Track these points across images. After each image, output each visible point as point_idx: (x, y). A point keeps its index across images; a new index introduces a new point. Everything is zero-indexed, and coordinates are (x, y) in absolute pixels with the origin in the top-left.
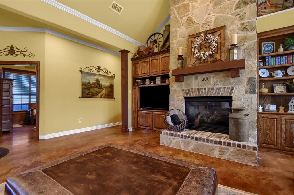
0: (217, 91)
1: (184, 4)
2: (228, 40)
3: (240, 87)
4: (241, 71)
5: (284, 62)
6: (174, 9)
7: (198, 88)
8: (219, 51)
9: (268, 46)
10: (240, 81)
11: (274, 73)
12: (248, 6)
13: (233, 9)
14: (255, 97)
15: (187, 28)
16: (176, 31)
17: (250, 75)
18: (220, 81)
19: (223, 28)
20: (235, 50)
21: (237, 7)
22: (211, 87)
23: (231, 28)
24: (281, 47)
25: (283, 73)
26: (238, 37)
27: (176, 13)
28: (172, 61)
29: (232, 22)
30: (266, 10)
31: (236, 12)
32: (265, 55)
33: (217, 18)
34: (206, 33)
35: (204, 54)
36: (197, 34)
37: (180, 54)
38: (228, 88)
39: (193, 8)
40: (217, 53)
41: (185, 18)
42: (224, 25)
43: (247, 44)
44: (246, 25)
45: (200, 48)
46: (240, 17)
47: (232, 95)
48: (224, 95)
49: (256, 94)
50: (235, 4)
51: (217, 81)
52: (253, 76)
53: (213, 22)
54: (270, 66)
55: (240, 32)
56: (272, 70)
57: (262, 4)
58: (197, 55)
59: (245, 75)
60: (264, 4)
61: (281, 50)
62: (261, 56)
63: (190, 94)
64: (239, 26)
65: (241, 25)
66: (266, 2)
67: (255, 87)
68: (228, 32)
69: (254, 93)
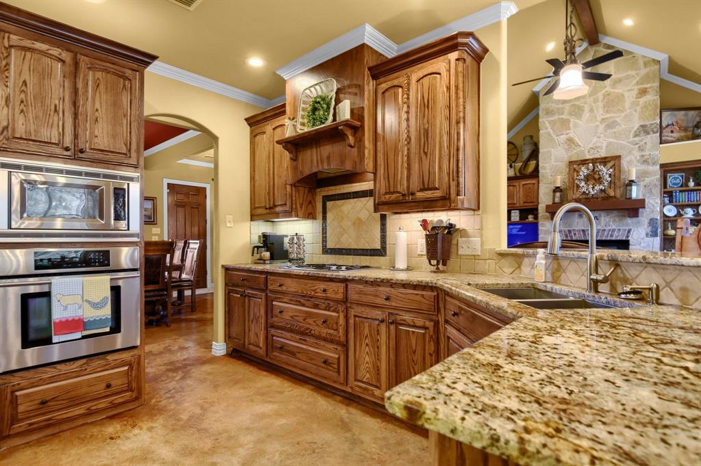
0: (610, 233)
1: (562, 119)
2: (625, 172)
3: (639, 229)
4: (640, 210)
5: (695, 197)
6: (546, 122)
7: (583, 228)
8: (612, 185)
9: (675, 178)
10: (639, 222)
11: (683, 210)
12: (649, 136)
13: (631, 136)
14: (657, 241)
15: (567, 150)
16: (549, 152)
17: (652, 216)
18: (614, 221)
19: (618, 158)
20: (633, 187)
21: (636, 135)
22: (602, 228)
23: (628, 158)
24: (691, 180)
25: (694, 211)
26: (636, 170)
27: (549, 128)
28: (543, 192)
29: (630, 152)
30: (673, 134)
31: (635, 141)
32: (671, 189)
33: (610, 144)
34: (594, 161)
35: (593, 188)
36: (582, 161)
37: (558, 185)
38: (625, 230)
39: (576, 126)
40: (610, 188)
41: (564, 137)
42: (618, 154)
43: (647, 180)
44: (646, 157)
45: (587, 179)
46: (639, 147)
47: (629, 238)
48: (619, 238)
49: (659, 238)
50: (633, 131)
51: (610, 221)
52: (655, 217)
53: (604, 148)
54: (678, 204)
55: (639, 165)
56: (680, 207)
57: (668, 126)
58: (584, 189)
59: (645, 216)
60: (670, 127)
61: (691, 184)
62: (666, 190)
63: (572, 236)
64: (638, 158)
65: (640, 156)
66: (673, 124)
67: (657, 229)
68: (624, 163)
69: (656, 236)
